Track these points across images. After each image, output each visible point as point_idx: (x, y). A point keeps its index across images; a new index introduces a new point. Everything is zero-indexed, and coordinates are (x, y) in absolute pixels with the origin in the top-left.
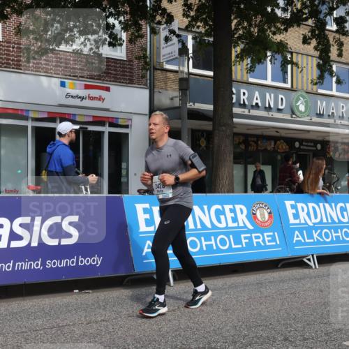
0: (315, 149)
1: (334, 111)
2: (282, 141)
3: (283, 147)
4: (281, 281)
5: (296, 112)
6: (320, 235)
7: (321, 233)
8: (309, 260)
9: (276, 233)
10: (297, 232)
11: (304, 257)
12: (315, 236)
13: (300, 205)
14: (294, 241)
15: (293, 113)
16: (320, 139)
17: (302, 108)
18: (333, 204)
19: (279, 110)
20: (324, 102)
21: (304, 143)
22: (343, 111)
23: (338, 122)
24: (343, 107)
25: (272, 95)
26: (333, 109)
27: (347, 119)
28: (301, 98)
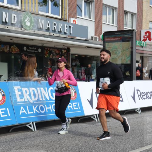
0: (37, 51)
1: (49, 27)
2: (15, 46)
3: (15, 50)
4: (11, 141)
5: (24, 26)
6: (38, 109)
7: (38, 107)
8: (30, 126)
9: (8, 109)
10: (22, 107)
11: (27, 124)
12: (35, 109)
13: (24, 90)
14: (20, 114)
15: (22, 27)
16: (40, 45)
17: (28, 24)
18: (46, 88)
20: (43, 21)
21: (30, 48)
22: (55, 27)
23: (52, 34)
24: (55, 24)
25: (8, 13)
26: (49, 26)
27: (58, 33)
28: (28, 17)
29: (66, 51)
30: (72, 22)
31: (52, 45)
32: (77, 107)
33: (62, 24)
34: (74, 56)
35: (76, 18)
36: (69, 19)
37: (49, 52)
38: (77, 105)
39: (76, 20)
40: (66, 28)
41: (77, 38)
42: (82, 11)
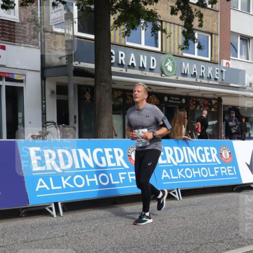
0: (180, 102)
1: (196, 72)
2: (153, 96)
5: (165, 72)
6: (183, 173)
7: (184, 171)
8: (175, 193)
10: (164, 171)
11: (171, 191)
12: (179, 173)
13: (166, 149)
14: (163, 178)
16: (185, 94)
17: (170, 68)
18: (194, 148)
19: (151, 70)
20: (188, 64)
21: (172, 98)
22: (203, 71)
23: (199, 80)
24: (203, 68)
25: (145, 57)
26: (195, 70)
27: (206, 79)
28: (169, 60)
29: (216, 101)
30: (224, 65)
31: (199, 95)
32: (233, 172)
33: (212, 68)
34: (227, 108)
35: (229, 59)
36: (220, 61)
37: (195, 102)
38: (232, 169)
39: (230, 62)
40: (216, 73)
41: (231, 85)
42: (237, 51)
